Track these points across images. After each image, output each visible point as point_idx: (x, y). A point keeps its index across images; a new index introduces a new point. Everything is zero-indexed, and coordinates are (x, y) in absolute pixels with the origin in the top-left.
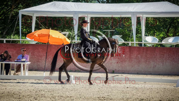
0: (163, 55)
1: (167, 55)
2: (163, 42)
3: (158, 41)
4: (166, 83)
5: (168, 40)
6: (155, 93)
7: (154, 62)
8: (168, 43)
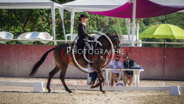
0: (19, 53)
1: (24, 54)
2: (19, 39)
3: (13, 37)
4: (22, 87)
5: (25, 36)
6: (9, 98)
7: (7, 62)
8: (25, 39)
